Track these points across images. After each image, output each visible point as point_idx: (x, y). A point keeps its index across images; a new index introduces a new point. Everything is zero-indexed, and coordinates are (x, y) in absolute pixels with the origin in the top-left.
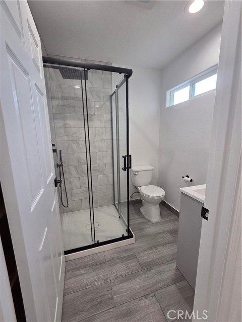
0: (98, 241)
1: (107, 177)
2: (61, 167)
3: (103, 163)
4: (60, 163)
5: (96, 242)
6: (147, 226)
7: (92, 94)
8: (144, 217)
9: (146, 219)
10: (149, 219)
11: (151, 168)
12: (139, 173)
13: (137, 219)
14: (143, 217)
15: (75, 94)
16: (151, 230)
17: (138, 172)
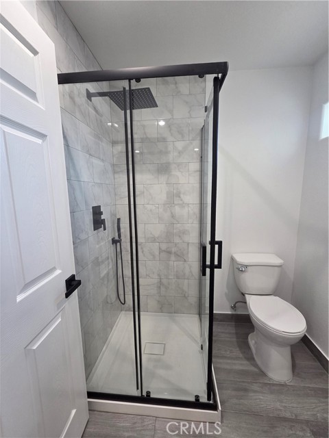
0: (148, 393)
1: (190, 267)
2: (118, 244)
3: (183, 242)
4: (117, 238)
5: (144, 394)
6: (255, 387)
7: (170, 130)
8: (253, 359)
9: (256, 366)
10: (263, 369)
11: (278, 261)
12: (249, 268)
13: (237, 358)
14: (250, 358)
15: (145, 133)
16: (264, 401)
17: (246, 266)
